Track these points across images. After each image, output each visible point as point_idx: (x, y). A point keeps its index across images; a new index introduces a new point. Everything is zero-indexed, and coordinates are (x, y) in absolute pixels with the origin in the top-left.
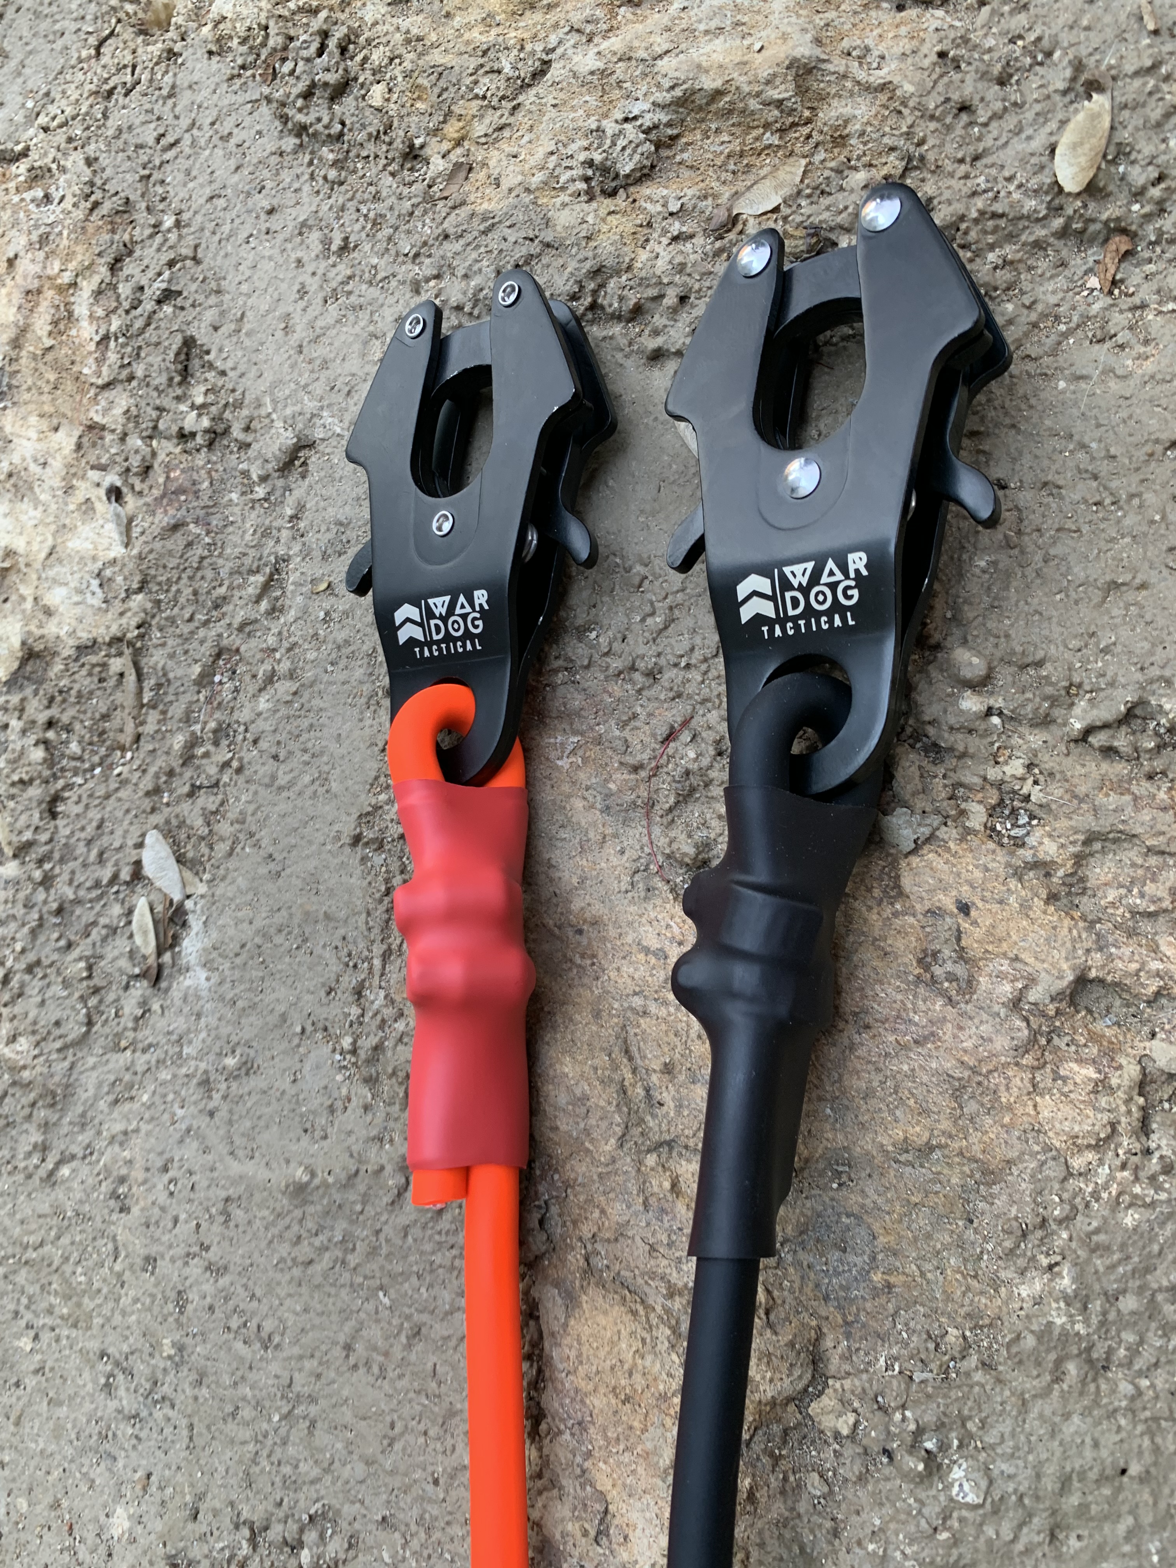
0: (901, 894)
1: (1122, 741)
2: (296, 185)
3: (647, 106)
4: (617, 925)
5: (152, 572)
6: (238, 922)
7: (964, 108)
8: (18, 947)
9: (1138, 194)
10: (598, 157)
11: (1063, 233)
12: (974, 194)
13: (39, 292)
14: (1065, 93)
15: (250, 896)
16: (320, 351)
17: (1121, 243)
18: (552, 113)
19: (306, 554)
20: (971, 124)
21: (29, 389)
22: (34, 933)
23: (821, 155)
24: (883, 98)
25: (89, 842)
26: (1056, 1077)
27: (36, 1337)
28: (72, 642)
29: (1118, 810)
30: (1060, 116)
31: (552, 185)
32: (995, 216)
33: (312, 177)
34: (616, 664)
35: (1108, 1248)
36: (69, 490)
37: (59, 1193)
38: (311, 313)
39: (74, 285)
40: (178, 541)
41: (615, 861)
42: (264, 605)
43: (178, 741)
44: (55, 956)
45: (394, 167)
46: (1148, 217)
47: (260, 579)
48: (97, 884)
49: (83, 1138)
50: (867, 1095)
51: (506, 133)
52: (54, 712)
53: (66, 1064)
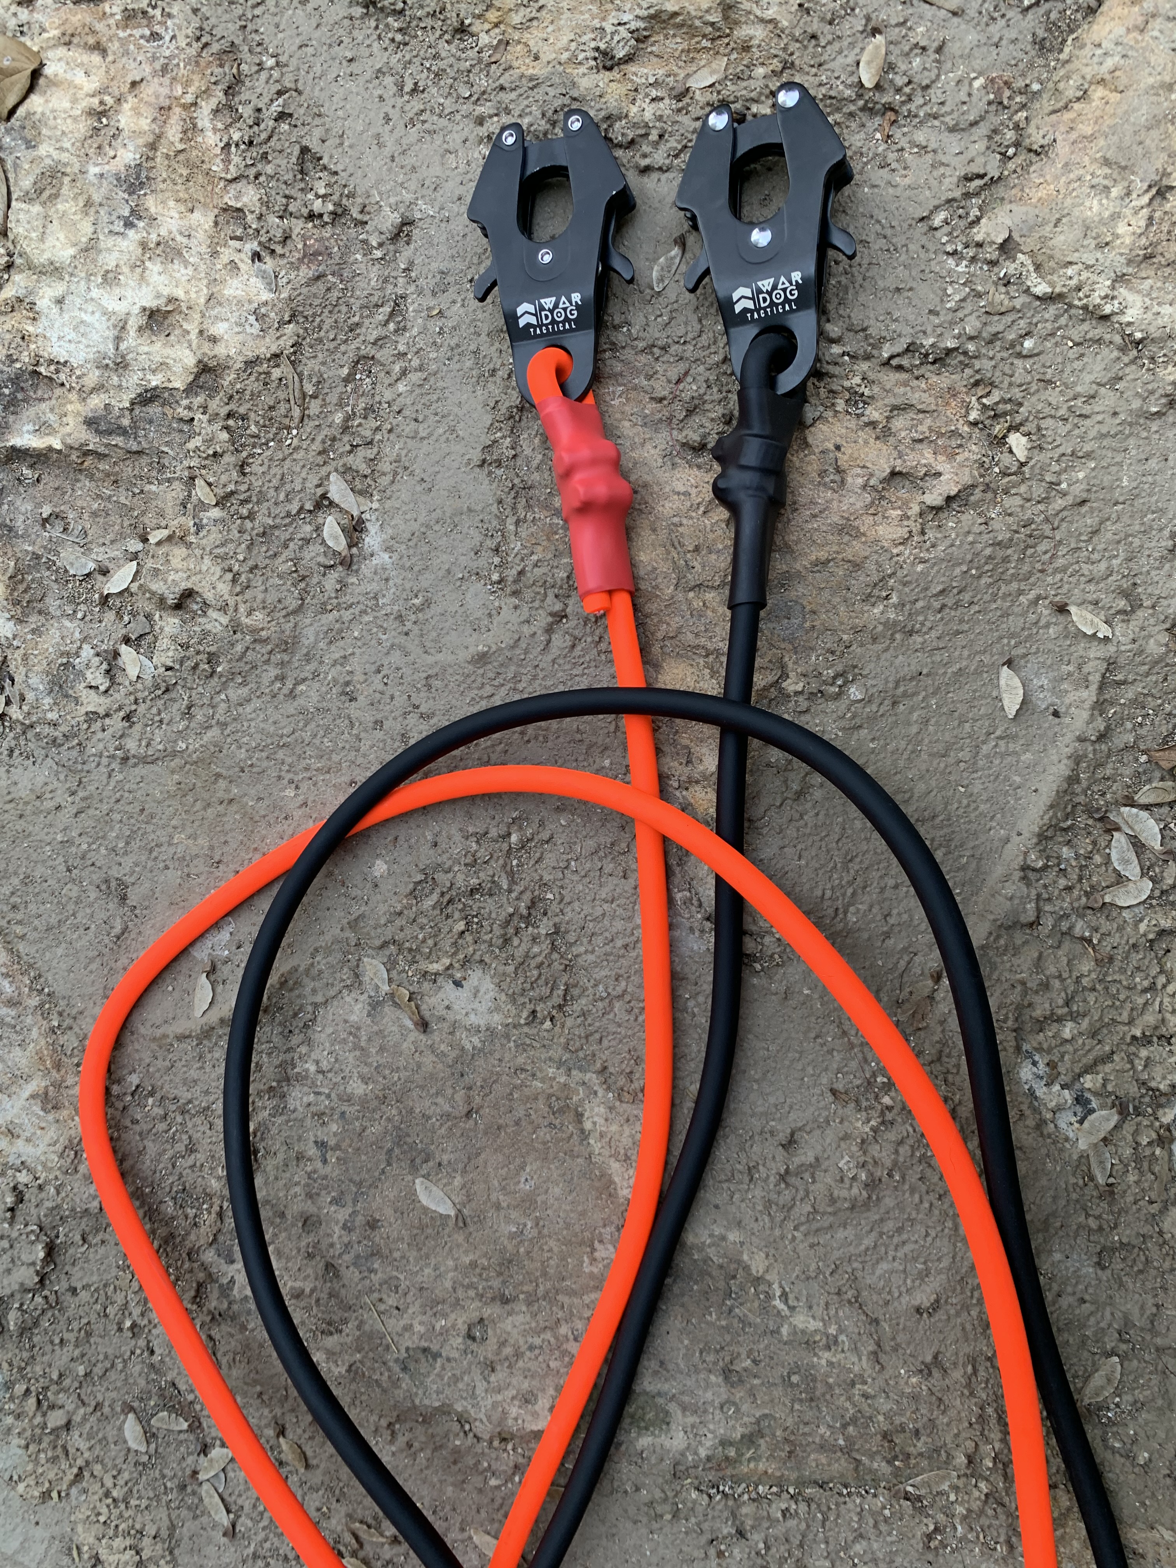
0: (807, 445)
1: (905, 362)
2: (367, 42)
3: (631, 17)
4: (658, 484)
5: (301, 309)
6: (406, 521)
7: (814, 37)
8: (241, 557)
9: (899, 90)
10: (603, 46)
11: (863, 109)
12: (820, 85)
13: (170, 108)
14: (862, 32)
15: (412, 506)
16: (409, 161)
17: (890, 115)
18: (568, 14)
19: (420, 292)
20: (818, 45)
21: (164, 181)
22: (249, 548)
23: (734, 56)
24: (770, 27)
25: (277, 489)
26: (884, 517)
27: (297, 787)
28: (241, 359)
29: (905, 394)
30: (860, 45)
31: (573, 61)
32: (831, 97)
33: (379, 37)
34: (641, 345)
35: (910, 582)
36: (215, 254)
37: (301, 701)
38: (398, 132)
39: (195, 104)
40: (321, 287)
41: (652, 451)
42: (392, 326)
43: (338, 418)
44: (267, 561)
45: (447, 37)
46: (903, 103)
47: (387, 309)
48: (288, 514)
49: (311, 667)
50: (797, 543)
51: (535, 23)
52: (233, 406)
53: (291, 625)
